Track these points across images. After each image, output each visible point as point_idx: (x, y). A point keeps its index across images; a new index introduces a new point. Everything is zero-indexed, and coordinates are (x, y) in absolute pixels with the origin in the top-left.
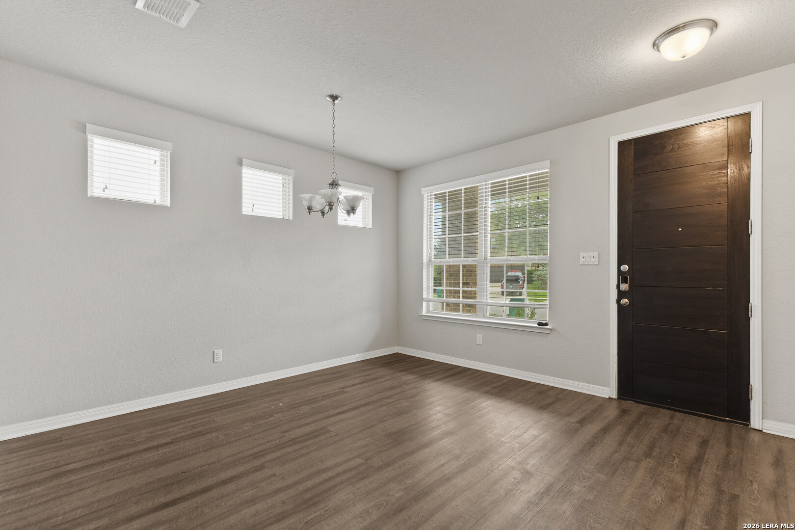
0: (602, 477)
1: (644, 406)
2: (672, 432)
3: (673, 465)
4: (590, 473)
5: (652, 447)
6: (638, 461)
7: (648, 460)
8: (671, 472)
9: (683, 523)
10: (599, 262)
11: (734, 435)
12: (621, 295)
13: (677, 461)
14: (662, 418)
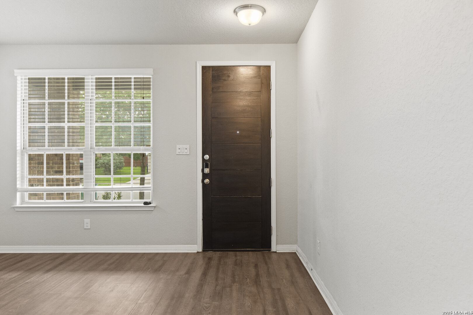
0: (216, 303)
1: (219, 252)
2: (239, 264)
3: (248, 283)
4: (209, 304)
5: (233, 276)
6: (231, 287)
7: (235, 284)
8: (249, 287)
9: (264, 312)
10: (190, 152)
11: (266, 257)
12: (205, 176)
13: (248, 280)
14: (231, 257)
